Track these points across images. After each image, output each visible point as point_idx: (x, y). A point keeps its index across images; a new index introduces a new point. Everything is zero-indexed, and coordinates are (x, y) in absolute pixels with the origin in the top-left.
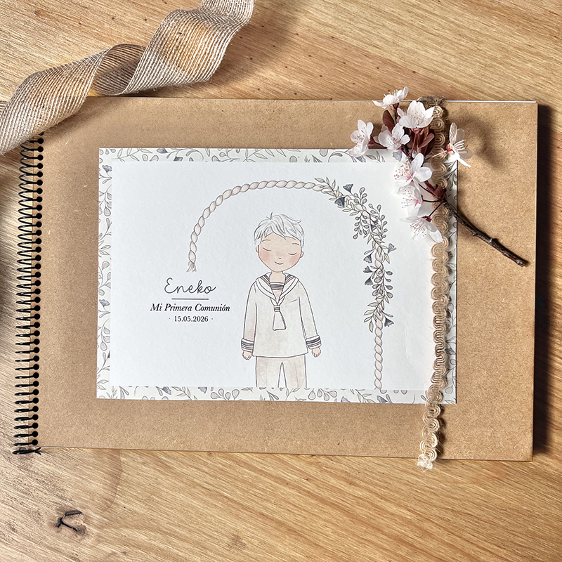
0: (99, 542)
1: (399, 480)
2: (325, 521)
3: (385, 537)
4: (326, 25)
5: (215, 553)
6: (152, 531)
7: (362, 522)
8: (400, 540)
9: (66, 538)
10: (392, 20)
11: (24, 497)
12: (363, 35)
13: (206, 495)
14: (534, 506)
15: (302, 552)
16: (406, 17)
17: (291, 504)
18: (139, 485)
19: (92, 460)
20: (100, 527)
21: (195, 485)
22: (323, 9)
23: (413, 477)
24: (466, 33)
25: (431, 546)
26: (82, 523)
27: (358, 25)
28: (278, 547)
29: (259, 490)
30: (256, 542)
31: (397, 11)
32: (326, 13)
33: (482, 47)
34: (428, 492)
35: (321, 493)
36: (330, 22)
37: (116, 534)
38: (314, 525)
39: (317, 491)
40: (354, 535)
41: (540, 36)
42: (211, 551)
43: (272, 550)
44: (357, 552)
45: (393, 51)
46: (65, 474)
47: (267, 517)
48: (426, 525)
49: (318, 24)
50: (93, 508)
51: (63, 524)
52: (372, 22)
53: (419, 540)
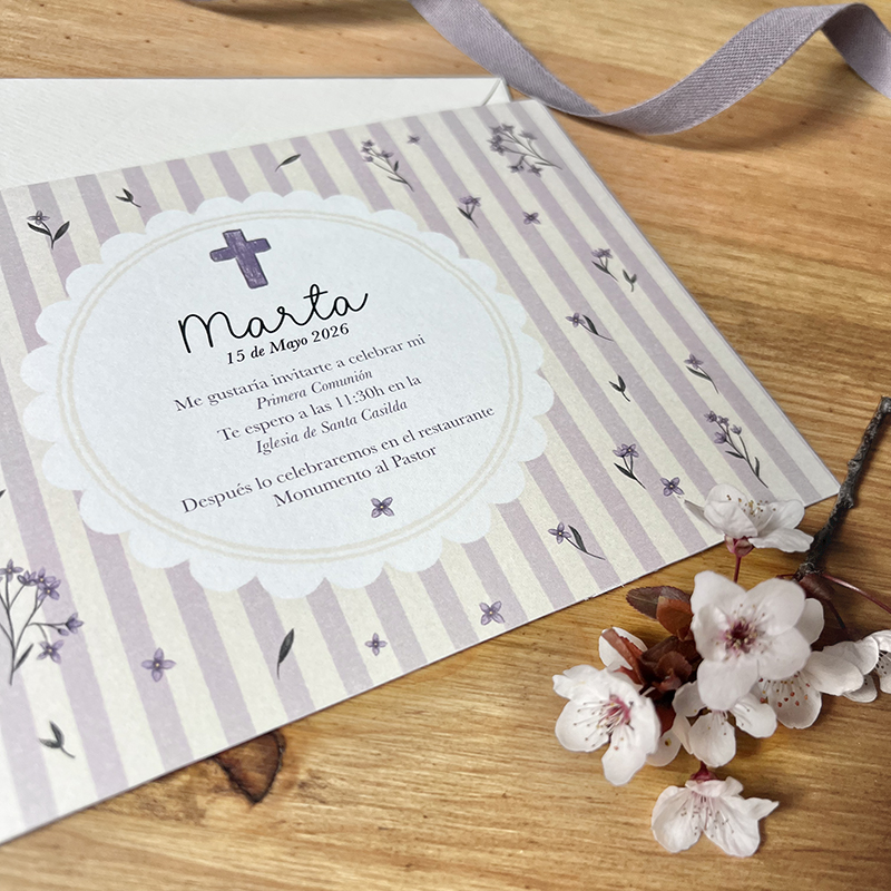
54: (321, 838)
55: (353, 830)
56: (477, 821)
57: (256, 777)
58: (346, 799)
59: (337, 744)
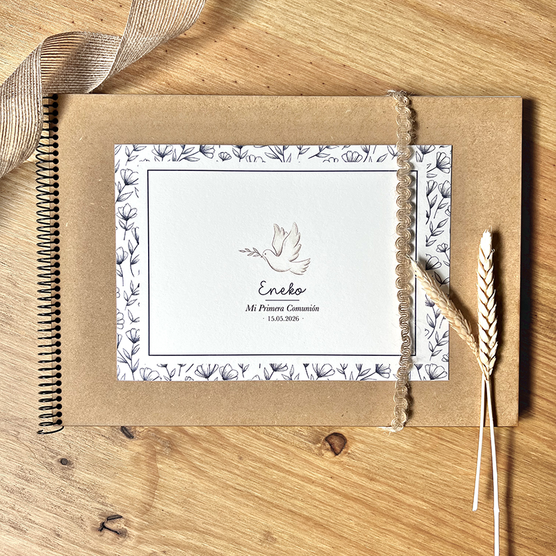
0: (140, 543)
1: (415, 474)
2: (349, 514)
3: (404, 527)
4: (338, 54)
5: (248, 548)
6: (189, 531)
7: (383, 514)
8: (417, 529)
9: (109, 541)
10: (399, 48)
11: (67, 505)
12: (373, 62)
13: (239, 496)
14: (538, 492)
15: (329, 543)
16: (413, 45)
17: (316, 500)
18: (175, 489)
19: (130, 468)
20: (140, 529)
21: (228, 487)
22: (334, 39)
23: (428, 471)
24: (468, 60)
25: (446, 533)
26: (123, 526)
27: (368, 53)
28: (307, 540)
29: (288, 489)
30: (286, 537)
31: (404, 40)
32: (338, 43)
33: (483, 73)
34: (442, 484)
35: (345, 489)
36: (341, 51)
37: (156, 535)
38: (339, 518)
39: (340, 487)
40: (375, 526)
41: (536, 62)
42: (245, 546)
43: (301, 543)
44: (379, 541)
45: (401, 77)
46: (106, 482)
47: (295, 513)
48: (441, 514)
49: (330, 53)
50: (133, 512)
51: (106, 528)
52: (380, 50)
53: (434, 527)
54: (351, 468)
55: (359, 468)
56: (391, 473)
57: (338, 449)
58: (359, 459)
59: (360, 445)
